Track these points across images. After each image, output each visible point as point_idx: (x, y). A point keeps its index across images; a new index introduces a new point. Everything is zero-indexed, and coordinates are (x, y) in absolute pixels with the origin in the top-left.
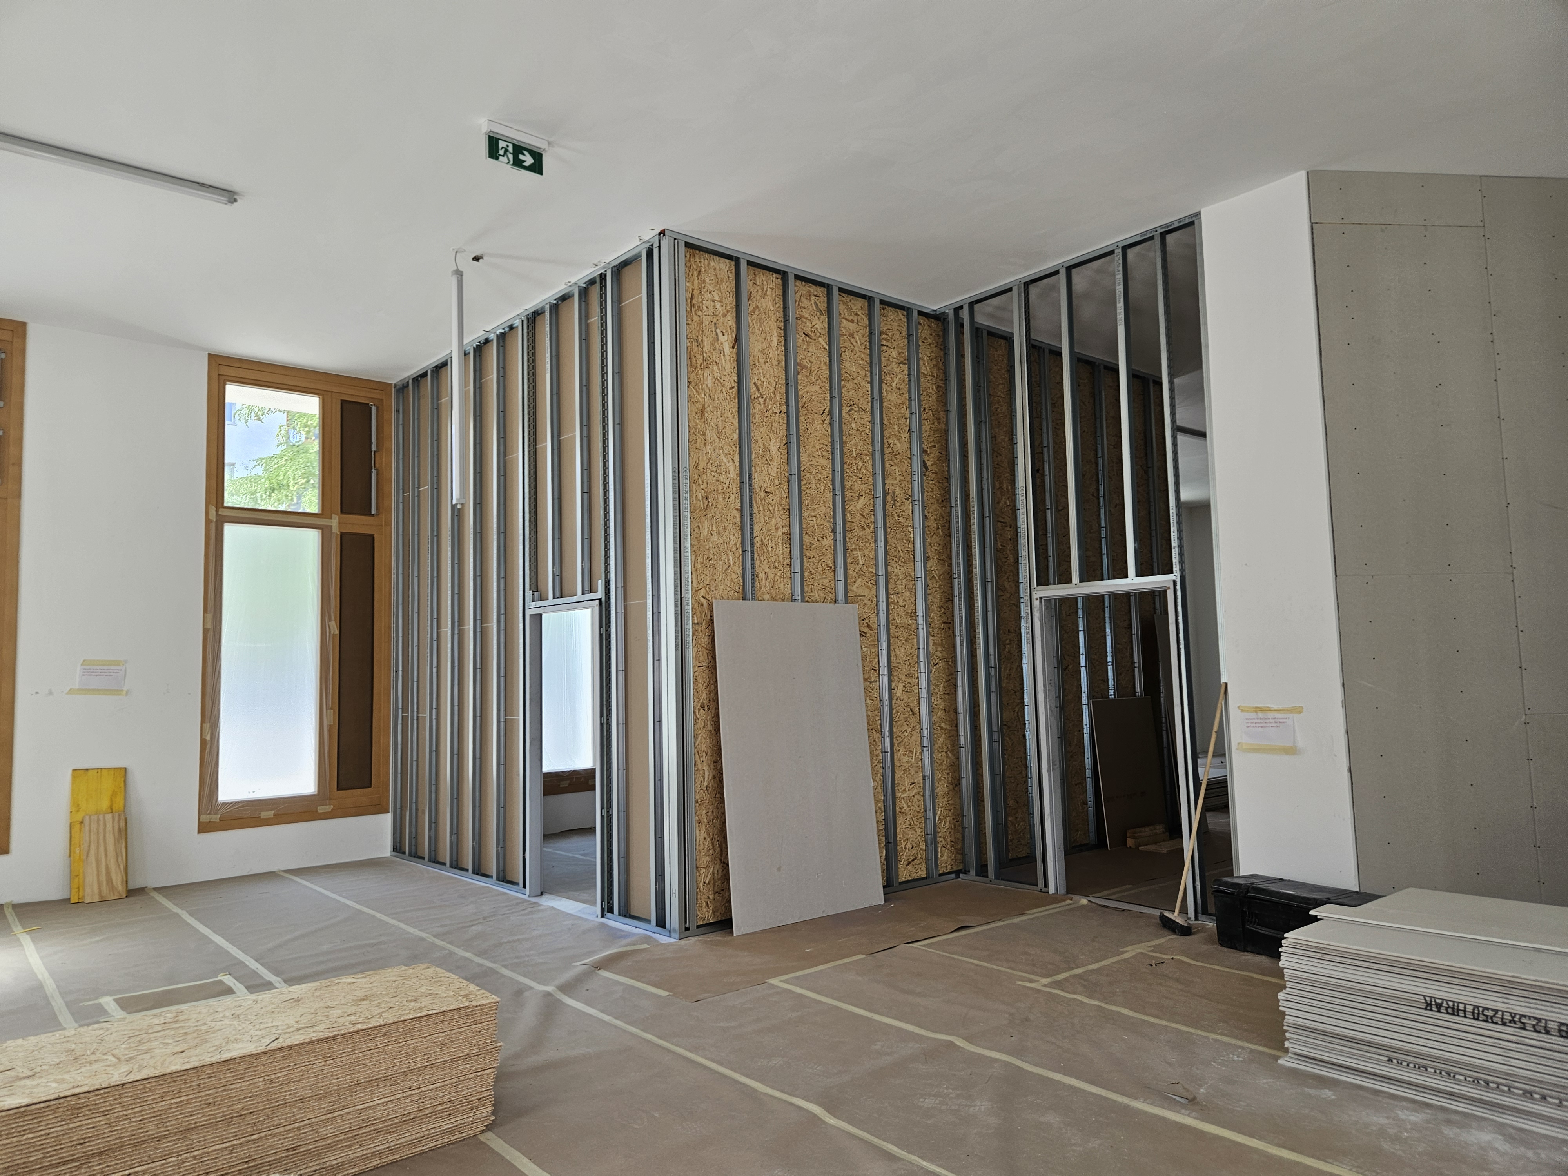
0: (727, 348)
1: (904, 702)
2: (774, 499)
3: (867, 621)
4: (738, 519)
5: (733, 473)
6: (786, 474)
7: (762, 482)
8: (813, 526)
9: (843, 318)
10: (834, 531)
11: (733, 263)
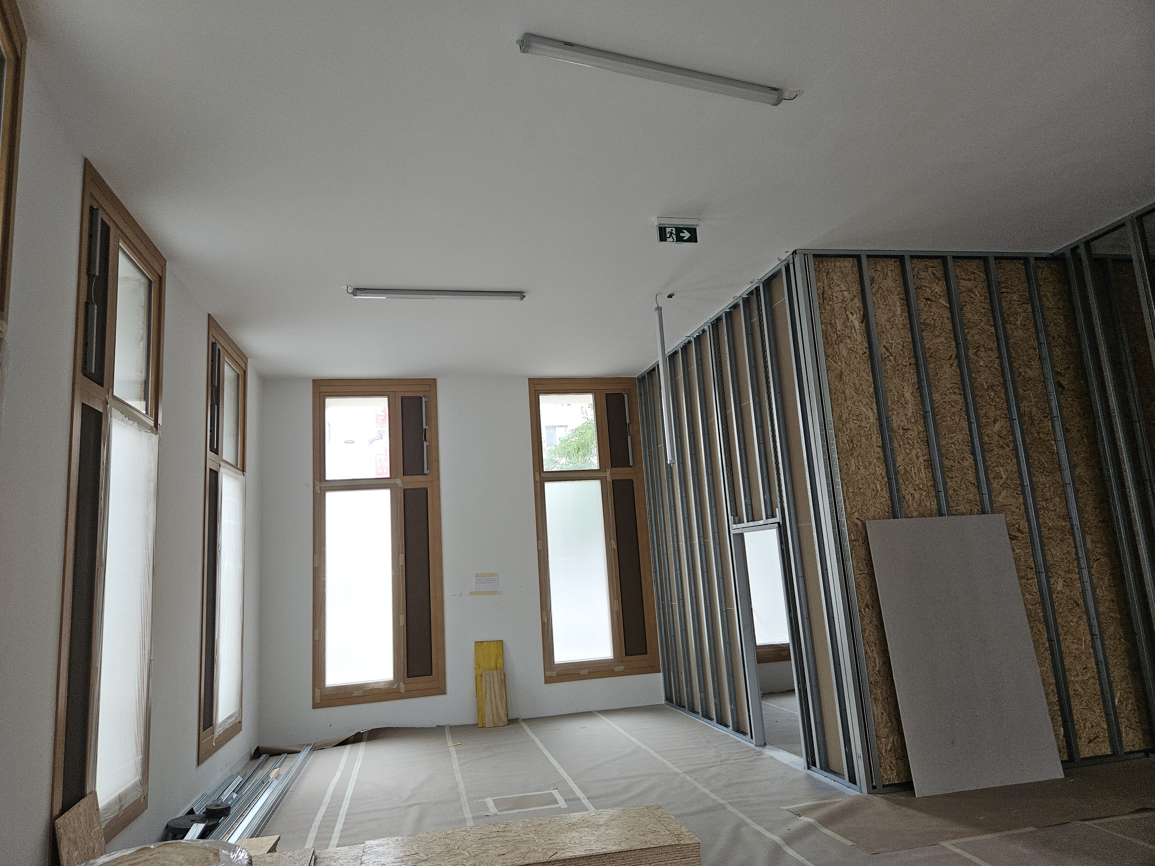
0: (857, 324)
1: (1065, 595)
2: (912, 434)
3: (1017, 526)
4: (881, 455)
5: (873, 419)
6: (922, 413)
7: (899, 422)
8: (953, 451)
9: (961, 279)
10: (973, 453)
11: (856, 259)
